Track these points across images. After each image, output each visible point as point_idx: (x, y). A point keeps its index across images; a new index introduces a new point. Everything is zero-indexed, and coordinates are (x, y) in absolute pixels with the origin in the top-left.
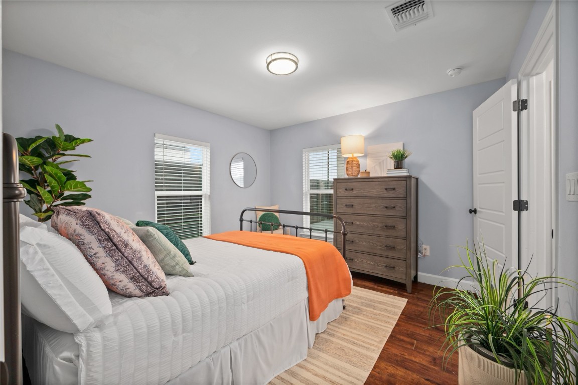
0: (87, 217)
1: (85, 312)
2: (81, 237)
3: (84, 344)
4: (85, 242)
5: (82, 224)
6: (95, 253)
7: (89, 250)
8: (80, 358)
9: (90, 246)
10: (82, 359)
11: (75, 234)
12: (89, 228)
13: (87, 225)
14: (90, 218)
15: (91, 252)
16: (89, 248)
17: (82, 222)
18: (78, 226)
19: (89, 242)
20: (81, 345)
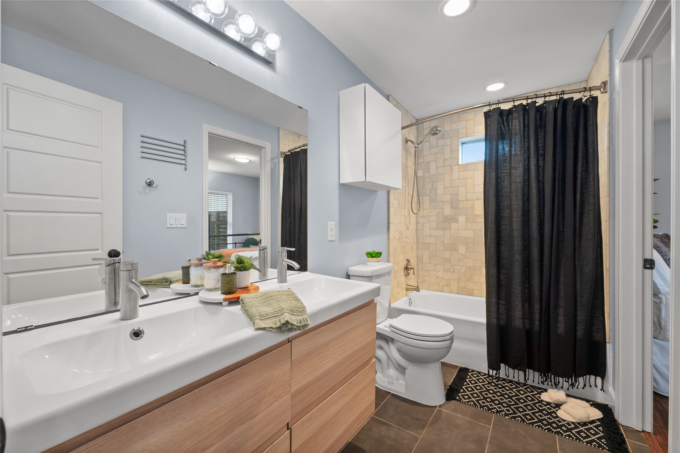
0: (665, 237)
1: (664, 284)
2: (660, 248)
3: (664, 299)
4: (663, 251)
5: (661, 241)
6: (669, 258)
7: (665, 256)
8: (662, 304)
9: (666, 254)
10: (663, 304)
11: (656, 246)
12: (666, 243)
13: (664, 241)
14: (667, 238)
15: (666, 258)
16: (665, 255)
17: (662, 240)
18: (658, 242)
19: (665, 251)
20: (662, 298)
